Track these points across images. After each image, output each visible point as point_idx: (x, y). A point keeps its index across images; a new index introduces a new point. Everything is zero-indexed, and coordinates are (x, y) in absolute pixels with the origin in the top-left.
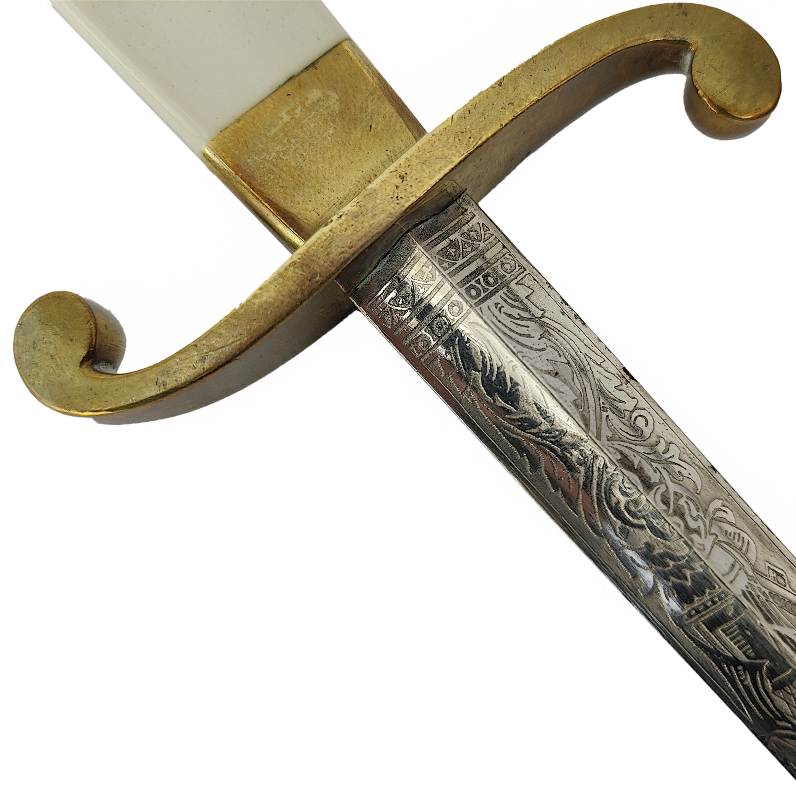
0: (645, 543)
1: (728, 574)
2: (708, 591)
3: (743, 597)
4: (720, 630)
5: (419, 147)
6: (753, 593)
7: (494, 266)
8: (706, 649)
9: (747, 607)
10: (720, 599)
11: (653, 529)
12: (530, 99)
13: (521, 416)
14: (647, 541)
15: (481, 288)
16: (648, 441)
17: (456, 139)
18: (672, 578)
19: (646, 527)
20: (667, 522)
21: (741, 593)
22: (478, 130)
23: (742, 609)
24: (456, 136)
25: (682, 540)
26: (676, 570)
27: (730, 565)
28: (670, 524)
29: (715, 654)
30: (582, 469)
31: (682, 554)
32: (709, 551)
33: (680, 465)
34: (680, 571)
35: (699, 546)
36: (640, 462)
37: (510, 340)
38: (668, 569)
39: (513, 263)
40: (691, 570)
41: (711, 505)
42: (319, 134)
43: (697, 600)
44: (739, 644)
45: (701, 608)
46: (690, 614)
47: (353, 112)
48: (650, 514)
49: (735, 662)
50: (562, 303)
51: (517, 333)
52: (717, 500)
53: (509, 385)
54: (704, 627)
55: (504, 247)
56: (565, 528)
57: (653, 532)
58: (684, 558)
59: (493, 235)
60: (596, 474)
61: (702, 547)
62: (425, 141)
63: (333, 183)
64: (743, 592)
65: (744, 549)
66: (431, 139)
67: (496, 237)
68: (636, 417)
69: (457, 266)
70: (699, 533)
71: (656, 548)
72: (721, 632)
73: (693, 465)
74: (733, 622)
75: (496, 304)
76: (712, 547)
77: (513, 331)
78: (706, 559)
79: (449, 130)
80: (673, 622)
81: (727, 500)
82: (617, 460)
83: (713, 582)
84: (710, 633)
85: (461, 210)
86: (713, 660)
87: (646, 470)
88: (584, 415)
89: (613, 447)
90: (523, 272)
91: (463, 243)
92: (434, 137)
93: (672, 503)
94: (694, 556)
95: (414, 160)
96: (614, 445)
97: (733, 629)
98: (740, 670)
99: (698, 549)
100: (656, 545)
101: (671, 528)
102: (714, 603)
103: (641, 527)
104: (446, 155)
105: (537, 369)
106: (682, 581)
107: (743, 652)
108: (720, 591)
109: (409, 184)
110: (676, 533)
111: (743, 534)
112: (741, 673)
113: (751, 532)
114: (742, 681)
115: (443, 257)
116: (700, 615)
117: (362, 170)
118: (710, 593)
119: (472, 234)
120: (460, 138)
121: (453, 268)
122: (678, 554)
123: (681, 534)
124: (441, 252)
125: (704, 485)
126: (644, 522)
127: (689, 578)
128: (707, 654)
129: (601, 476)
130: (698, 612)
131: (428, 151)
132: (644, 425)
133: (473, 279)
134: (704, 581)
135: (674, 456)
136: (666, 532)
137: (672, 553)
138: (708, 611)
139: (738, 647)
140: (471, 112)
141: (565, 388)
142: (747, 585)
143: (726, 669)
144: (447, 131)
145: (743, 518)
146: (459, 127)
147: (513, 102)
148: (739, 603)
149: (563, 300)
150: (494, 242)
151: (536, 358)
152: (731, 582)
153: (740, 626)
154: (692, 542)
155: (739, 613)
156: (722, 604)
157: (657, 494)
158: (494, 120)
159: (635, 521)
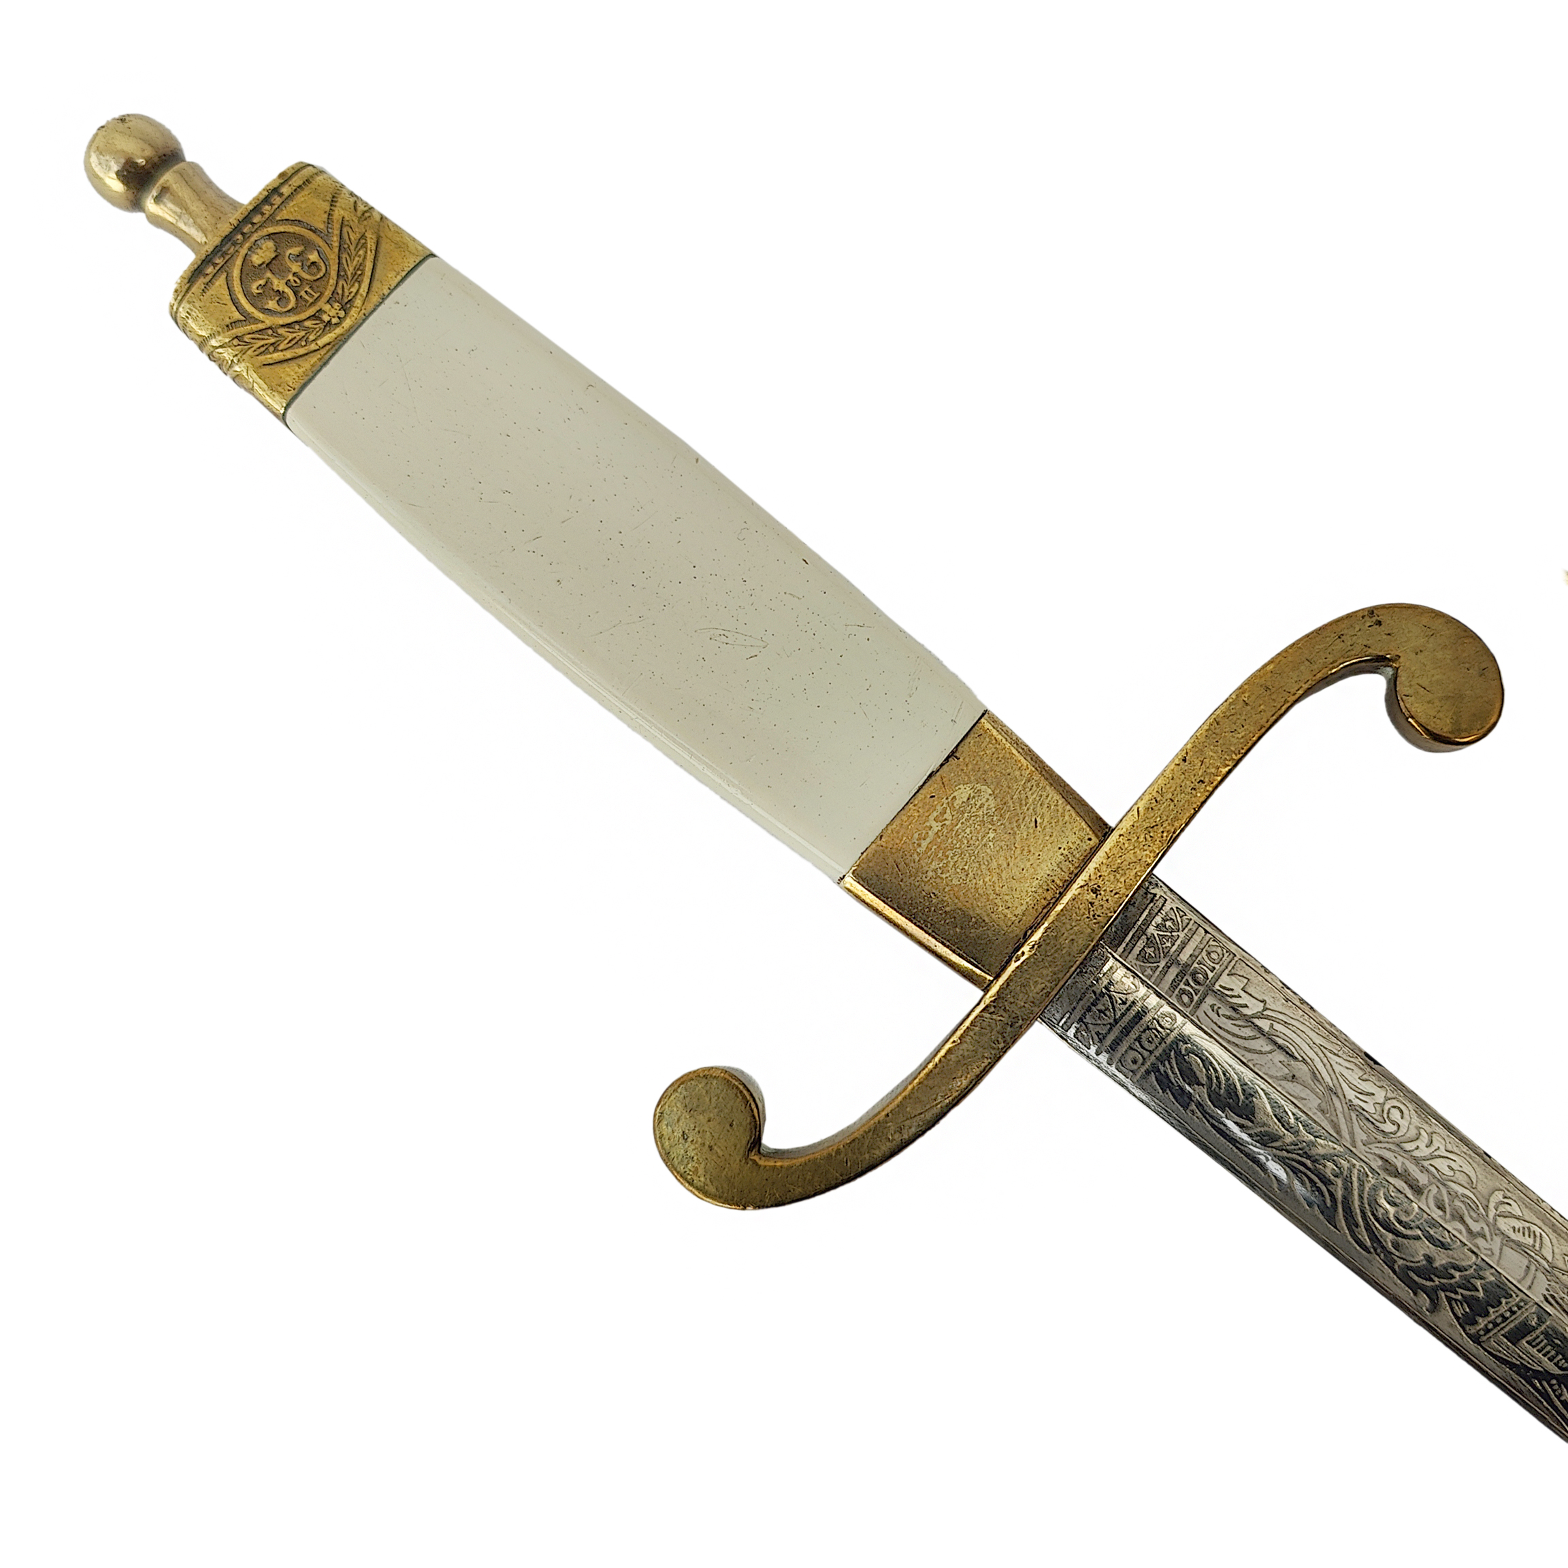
0: (1424, 1255)
1: (1524, 1278)
2: (1504, 1301)
3: (1545, 1302)
4: (1524, 1342)
5: (1108, 853)
6: (1556, 1295)
7: (1199, 958)
8: (1512, 1366)
9: (1551, 1313)
10: (1520, 1308)
11: (1430, 1238)
12: (1221, 772)
13: (1259, 1130)
14: (1425, 1252)
15: (1191, 990)
16: (1408, 1135)
17: (1148, 837)
18: (1460, 1291)
19: (1422, 1237)
20: (1446, 1229)
21: (1542, 1299)
22: (1169, 821)
23: (1546, 1316)
24: (1146, 832)
25: (1466, 1247)
26: (1464, 1282)
27: (1524, 1267)
28: (1449, 1232)
29: (1522, 1370)
30: (1339, 1182)
31: (1470, 1263)
32: (1498, 1254)
33: (1448, 1158)
34: (1469, 1282)
35: (1486, 1252)
36: (1403, 1163)
37: (1236, 1048)
38: (1453, 1281)
39: (1219, 950)
40: (1481, 1279)
41: (1492, 1199)
42: (978, 840)
43: (1493, 1312)
44: (1549, 1356)
45: (1499, 1320)
46: (1486, 1327)
47: (1012, 806)
48: (1424, 1223)
49: (1546, 1376)
50: (1283, 987)
51: (1241, 1037)
52: (1496, 1193)
53: (1242, 1097)
54: (1505, 1340)
55: (1206, 932)
56: (1328, 1249)
57: (1432, 1242)
58: (1471, 1267)
59: (1191, 919)
60: (1356, 1184)
61: (1489, 1253)
62: (1112, 845)
63: (1007, 898)
64: (1545, 1296)
65: (1537, 1245)
66: (1118, 840)
67: (1195, 922)
68: (1389, 1109)
69: (1160, 969)
70: (1484, 1237)
71: (1437, 1259)
72: (1526, 1344)
73: (1463, 1154)
74: (1538, 1332)
75: (1212, 1006)
76: (1501, 1249)
77: (1237, 1036)
78: (1498, 1266)
79: (1137, 827)
80: (1469, 1340)
81: (1508, 1191)
82: (1379, 1167)
83: (1508, 1290)
84: (1513, 1347)
85: (1150, 896)
86: (1521, 1377)
87: (1412, 1172)
88: (1332, 1121)
89: (1371, 1153)
90: (1233, 959)
91: (1161, 938)
92: (1122, 837)
93: (1447, 1206)
94: (1483, 1264)
95: (1104, 870)
96: (1370, 1149)
97: (1539, 1340)
98: (1555, 1384)
99: (1485, 1255)
100: (1437, 1256)
101: (1452, 1236)
102: (1513, 1313)
103: (1418, 1238)
104: (1140, 858)
105: (1271, 1077)
106: (1473, 1293)
107: (1555, 1364)
108: (1518, 1299)
109: (1104, 899)
110: (1458, 1241)
111: (1534, 1228)
112: (1556, 1387)
113: (1542, 1224)
114: (1558, 1397)
115: (1143, 962)
116: (1499, 1328)
117: (1036, 877)
118: (1507, 1303)
119: (1169, 923)
120: (1151, 834)
121: (1157, 973)
122: (1464, 1264)
123: (1464, 1240)
124: (1140, 956)
125: (1480, 1176)
126: (1419, 1233)
127: (1480, 1289)
128: (1514, 1371)
129: (1362, 1185)
130: (1496, 1325)
131: (1118, 856)
132: (1399, 1118)
133: (1181, 981)
134: (1498, 1290)
135: (1439, 1147)
136: (1445, 1240)
137: (1457, 1262)
138: (1507, 1322)
139: (1549, 1359)
140: (1158, 799)
141: (1305, 1093)
142: (1548, 1287)
143: (1538, 1385)
144: (1135, 828)
145: (1530, 1209)
146: (1147, 821)
147: (1202, 779)
148: (1541, 1310)
149: (1283, 984)
150: (1194, 929)
151: (1268, 1063)
152: (1530, 1287)
153: (1546, 1334)
154: (1478, 1248)
155: (1543, 1320)
156: (1522, 1313)
157: (1429, 1198)
158: (1186, 806)
159: (1408, 1232)
